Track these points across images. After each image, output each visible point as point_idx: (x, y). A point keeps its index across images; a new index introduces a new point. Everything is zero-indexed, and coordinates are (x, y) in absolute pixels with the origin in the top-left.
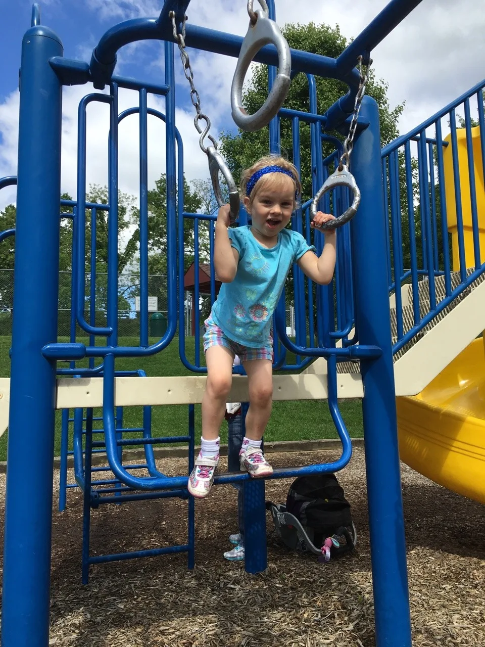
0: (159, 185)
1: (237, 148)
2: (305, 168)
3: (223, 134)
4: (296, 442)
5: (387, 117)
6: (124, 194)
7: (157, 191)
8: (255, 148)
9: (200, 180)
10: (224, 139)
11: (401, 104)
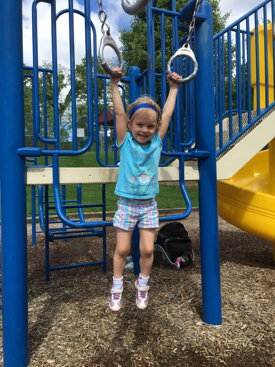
0: (84, 61)
1: (130, 38)
2: (170, 50)
3: (121, 29)
4: (164, 209)
5: (220, 19)
6: (63, 67)
7: (83, 65)
8: (140, 37)
9: (108, 58)
10: (121, 32)
11: (229, 12)
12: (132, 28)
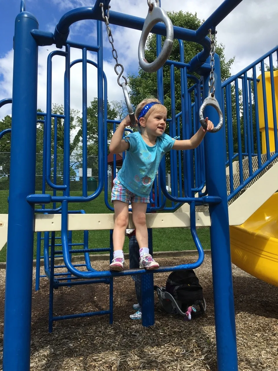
0: (93, 104)
1: (138, 83)
3: (130, 75)
4: (171, 252)
5: (224, 65)
6: (73, 109)
7: (92, 108)
8: (148, 83)
9: (116, 101)
10: (130, 78)
11: (233, 58)
12: (140, 74)
